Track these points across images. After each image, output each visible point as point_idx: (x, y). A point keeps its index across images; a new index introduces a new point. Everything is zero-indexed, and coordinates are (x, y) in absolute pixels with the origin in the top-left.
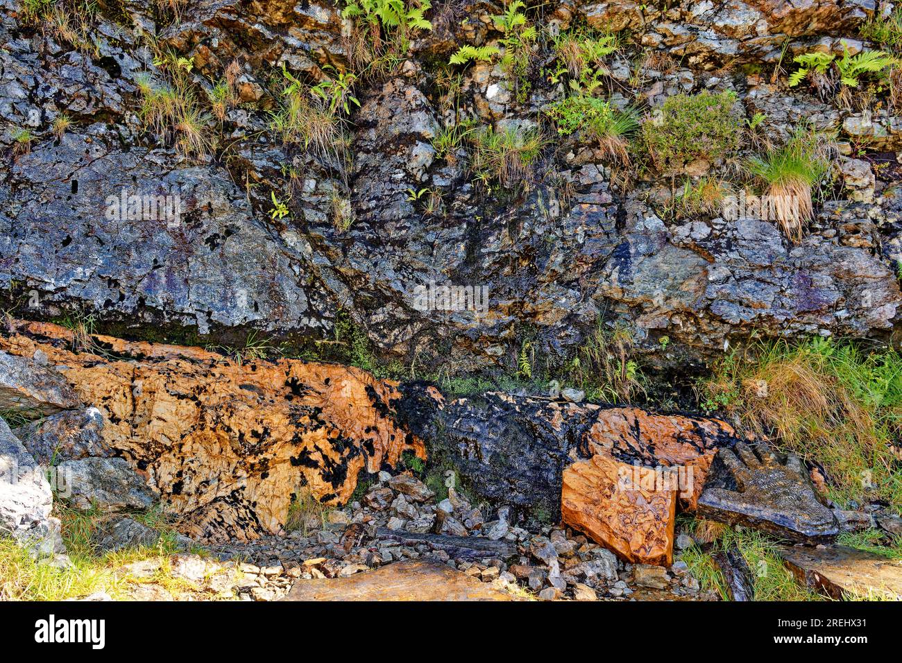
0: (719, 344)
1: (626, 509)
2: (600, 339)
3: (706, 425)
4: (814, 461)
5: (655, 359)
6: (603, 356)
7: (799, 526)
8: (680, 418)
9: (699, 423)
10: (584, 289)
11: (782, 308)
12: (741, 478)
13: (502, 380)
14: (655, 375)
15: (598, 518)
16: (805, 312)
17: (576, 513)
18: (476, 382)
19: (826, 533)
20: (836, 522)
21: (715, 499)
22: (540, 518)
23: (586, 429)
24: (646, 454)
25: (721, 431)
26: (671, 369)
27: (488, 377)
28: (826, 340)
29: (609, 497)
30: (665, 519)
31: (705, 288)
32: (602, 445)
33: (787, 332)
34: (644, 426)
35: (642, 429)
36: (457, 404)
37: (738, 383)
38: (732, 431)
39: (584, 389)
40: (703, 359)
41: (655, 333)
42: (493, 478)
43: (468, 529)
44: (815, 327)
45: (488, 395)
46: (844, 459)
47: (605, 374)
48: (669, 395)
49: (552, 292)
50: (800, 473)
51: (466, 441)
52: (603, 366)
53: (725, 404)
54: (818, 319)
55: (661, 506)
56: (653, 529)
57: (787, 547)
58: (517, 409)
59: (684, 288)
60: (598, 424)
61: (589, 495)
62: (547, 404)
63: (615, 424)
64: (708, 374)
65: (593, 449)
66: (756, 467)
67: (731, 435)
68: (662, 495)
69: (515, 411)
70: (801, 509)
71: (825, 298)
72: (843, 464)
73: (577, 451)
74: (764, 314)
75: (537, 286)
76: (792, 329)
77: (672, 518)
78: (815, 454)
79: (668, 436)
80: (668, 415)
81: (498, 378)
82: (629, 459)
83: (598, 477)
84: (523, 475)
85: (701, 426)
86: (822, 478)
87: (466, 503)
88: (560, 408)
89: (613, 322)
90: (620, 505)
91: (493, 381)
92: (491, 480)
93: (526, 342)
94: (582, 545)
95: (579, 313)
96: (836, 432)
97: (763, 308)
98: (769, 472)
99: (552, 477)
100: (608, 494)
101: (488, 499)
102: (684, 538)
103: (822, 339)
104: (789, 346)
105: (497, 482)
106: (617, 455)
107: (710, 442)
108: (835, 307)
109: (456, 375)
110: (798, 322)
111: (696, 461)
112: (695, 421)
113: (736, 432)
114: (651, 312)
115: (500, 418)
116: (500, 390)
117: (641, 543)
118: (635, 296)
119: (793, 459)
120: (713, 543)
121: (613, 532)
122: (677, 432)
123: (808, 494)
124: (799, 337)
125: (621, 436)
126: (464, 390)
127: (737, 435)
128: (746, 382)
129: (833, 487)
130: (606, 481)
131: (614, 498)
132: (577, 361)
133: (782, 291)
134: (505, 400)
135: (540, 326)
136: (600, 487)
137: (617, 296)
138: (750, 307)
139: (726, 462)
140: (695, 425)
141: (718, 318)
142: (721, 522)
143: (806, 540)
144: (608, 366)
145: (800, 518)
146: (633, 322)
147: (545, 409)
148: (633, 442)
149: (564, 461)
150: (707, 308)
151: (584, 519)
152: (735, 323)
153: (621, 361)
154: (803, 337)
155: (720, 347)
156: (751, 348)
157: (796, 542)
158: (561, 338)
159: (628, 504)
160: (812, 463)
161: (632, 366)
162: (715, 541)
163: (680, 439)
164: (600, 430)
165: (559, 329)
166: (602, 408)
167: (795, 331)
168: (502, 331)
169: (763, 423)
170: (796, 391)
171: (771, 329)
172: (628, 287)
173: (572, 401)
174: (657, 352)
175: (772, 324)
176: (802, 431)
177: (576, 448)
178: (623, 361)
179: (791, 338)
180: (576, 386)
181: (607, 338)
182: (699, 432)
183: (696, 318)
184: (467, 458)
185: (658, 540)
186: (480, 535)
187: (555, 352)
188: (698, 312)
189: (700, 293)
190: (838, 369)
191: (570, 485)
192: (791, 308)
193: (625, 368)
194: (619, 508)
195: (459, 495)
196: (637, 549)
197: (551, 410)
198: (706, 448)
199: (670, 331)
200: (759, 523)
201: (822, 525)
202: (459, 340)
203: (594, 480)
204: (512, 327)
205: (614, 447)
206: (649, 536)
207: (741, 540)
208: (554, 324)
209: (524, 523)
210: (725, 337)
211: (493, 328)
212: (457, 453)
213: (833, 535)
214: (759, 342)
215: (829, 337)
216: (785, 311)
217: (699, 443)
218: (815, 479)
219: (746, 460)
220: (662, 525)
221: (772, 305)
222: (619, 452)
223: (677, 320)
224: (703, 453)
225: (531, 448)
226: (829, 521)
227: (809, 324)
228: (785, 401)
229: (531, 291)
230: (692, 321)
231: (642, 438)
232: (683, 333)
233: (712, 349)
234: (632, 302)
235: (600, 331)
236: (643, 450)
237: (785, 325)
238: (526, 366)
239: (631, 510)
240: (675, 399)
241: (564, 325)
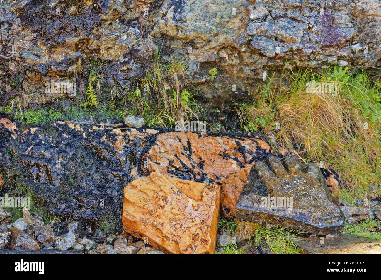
0: (258, 74)
1: (177, 217)
2: (157, 71)
3: (247, 144)
4: (331, 170)
5: (205, 88)
6: (160, 87)
7: (313, 221)
8: (226, 138)
9: (241, 142)
10: (143, 27)
11: (309, 43)
12: (271, 185)
13: (71, 111)
14: (205, 102)
15: (153, 226)
16: (327, 46)
17: (135, 222)
18: (47, 113)
19: (334, 225)
20: (342, 216)
21: (249, 204)
22: (106, 230)
23: (146, 151)
24: (197, 170)
25: (259, 148)
26: (219, 97)
27: (57, 108)
28: (343, 69)
29: (162, 207)
30: (209, 223)
31: (247, 25)
32: (159, 164)
33: (313, 64)
34: (195, 147)
35: (193, 149)
36: (29, 133)
37: (274, 107)
38: (269, 148)
39: (145, 116)
40: (245, 88)
41: (205, 65)
42: (63, 197)
43: (40, 243)
44: (335, 58)
45: (58, 124)
46: (354, 167)
47: (162, 103)
48: (218, 120)
49: (115, 30)
50: (317, 179)
51: (38, 165)
52: (160, 95)
53: (263, 125)
54: (338, 51)
55: (206, 212)
56: (199, 231)
57: (304, 238)
58: (84, 135)
59: (230, 26)
60: (156, 146)
61: (146, 207)
62: (111, 130)
63: (171, 146)
64: (250, 100)
65: (151, 167)
66: (283, 176)
67: (267, 151)
68: (208, 203)
69: (83, 137)
70: (316, 207)
71: (344, 34)
72: (354, 171)
73: (138, 171)
74: (294, 48)
75: (100, 25)
76: (317, 60)
77: (215, 221)
78: (332, 164)
79: (215, 154)
80: (216, 136)
81: (67, 109)
82: (182, 175)
83: (154, 191)
84: (90, 193)
85: (243, 145)
86: (337, 182)
87: (39, 221)
88: (123, 134)
89: (169, 56)
90: (172, 213)
91: (63, 112)
92: (62, 199)
93: (93, 76)
94: (140, 249)
95: (139, 48)
96: (350, 145)
97: (294, 42)
98: (293, 179)
99: (115, 194)
100: (162, 205)
101: (59, 216)
102: (225, 238)
103: (341, 68)
104: (315, 75)
105: (66, 200)
106: (172, 172)
107: (249, 157)
108: (351, 41)
109: (28, 107)
110: (322, 54)
111: (238, 174)
112: (238, 140)
113: (271, 148)
114: (202, 47)
115: (68, 144)
116: (70, 119)
117: (188, 244)
118: (188, 33)
119: (313, 167)
120: (248, 240)
121: (166, 236)
122: (223, 150)
123: (322, 194)
124: (323, 67)
125: (176, 156)
126: (36, 121)
127: (272, 151)
128: (280, 106)
129: (344, 189)
130: (161, 194)
131: (167, 208)
132: (138, 92)
133: (310, 28)
134: (73, 128)
135: (105, 61)
136: (156, 199)
137: (172, 33)
138: (284, 41)
139: (260, 173)
140: (238, 143)
141: (257, 52)
142: (254, 222)
143: (319, 231)
144: (165, 96)
145: (315, 214)
146: (186, 56)
147: (109, 134)
148: (185, 161)
149: (127, 179)
150: (249, 43)
151: (141, 227)
152: (271, 56)
153: (176, 91)
154: (326, 67)
155: (259, 77)
156: (285, 78)
157: (311, 234)
158: (123, 71)
159: (178, 212)
160: (330, 171)
161: (186, 95)
162: (250, 238)
163: (225, 156)
164: (158, 151)
165: (121, 63)
166: (159, 133)
167: (320, 62)
168: (70, 66)
169: (293, 140)
170: (319, 112)
171: (300, 61)
172: (182, 25)
173: (134, 127)
174: (207, 82)
175: (301, 57)
176: (323, 146)
177: (136, 168)
178: (178, 90)
179: (316, 68)
180: (138, 114)
181: (164, 71)
182: (241, 149)
183: (239, 52)
184: (39, 181)
185: (202, 240)
186: (52, 247)
187: (118, 84)
188: (241, 47)
189: (243, 30)
190: (353, 94)
191: (129, 199)
192: (317, 43)
193: (180, 97)
194: (171, 216)
195: (33, 215)
196: (185, 248)
197: (115, 135)
198: (246, 163)
199: (219, 63)
200: (283, 221)
201: (331, 219)
202: (30, 75)
203: (151, 194)
204: (80, 62)
205: (170, 165)
206: (195, 237)
207: (268, 236)
208: (117, 59)
209: (91, 234)
210: (264, 68)
211: (61, 63)
212: (30, 177)
213: (339, 226)
214: (291, 73)
215: (346, 66)
216: (312, 45)
217: (241, 159)
218: (332, 184)
219: (276, 170)
220: (206, 228)
221: (302, 40)
222: (173, 169)
223: (224, 54)
224: (244, 167)
225: (97, 169)
226: (336, 215)
227: (331, 56)
228: (311, 121)
229: (96, 29)
230: (236, 55)
231: (193, 157)
232: (228, 65)
233: (253, 79)
234: (185, 39)
235: (158, 65)
236: (194, 167)
237: (312, 57)
238: (93, 97)
239: (181, 217)
240: (223, 123)
241: (126, 60)
